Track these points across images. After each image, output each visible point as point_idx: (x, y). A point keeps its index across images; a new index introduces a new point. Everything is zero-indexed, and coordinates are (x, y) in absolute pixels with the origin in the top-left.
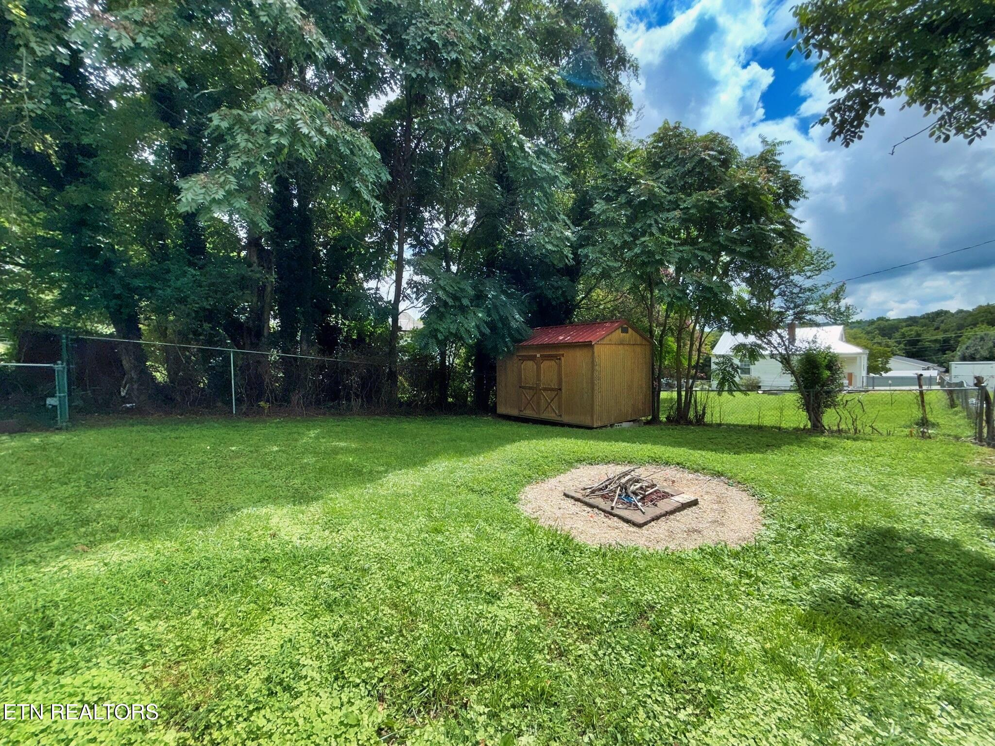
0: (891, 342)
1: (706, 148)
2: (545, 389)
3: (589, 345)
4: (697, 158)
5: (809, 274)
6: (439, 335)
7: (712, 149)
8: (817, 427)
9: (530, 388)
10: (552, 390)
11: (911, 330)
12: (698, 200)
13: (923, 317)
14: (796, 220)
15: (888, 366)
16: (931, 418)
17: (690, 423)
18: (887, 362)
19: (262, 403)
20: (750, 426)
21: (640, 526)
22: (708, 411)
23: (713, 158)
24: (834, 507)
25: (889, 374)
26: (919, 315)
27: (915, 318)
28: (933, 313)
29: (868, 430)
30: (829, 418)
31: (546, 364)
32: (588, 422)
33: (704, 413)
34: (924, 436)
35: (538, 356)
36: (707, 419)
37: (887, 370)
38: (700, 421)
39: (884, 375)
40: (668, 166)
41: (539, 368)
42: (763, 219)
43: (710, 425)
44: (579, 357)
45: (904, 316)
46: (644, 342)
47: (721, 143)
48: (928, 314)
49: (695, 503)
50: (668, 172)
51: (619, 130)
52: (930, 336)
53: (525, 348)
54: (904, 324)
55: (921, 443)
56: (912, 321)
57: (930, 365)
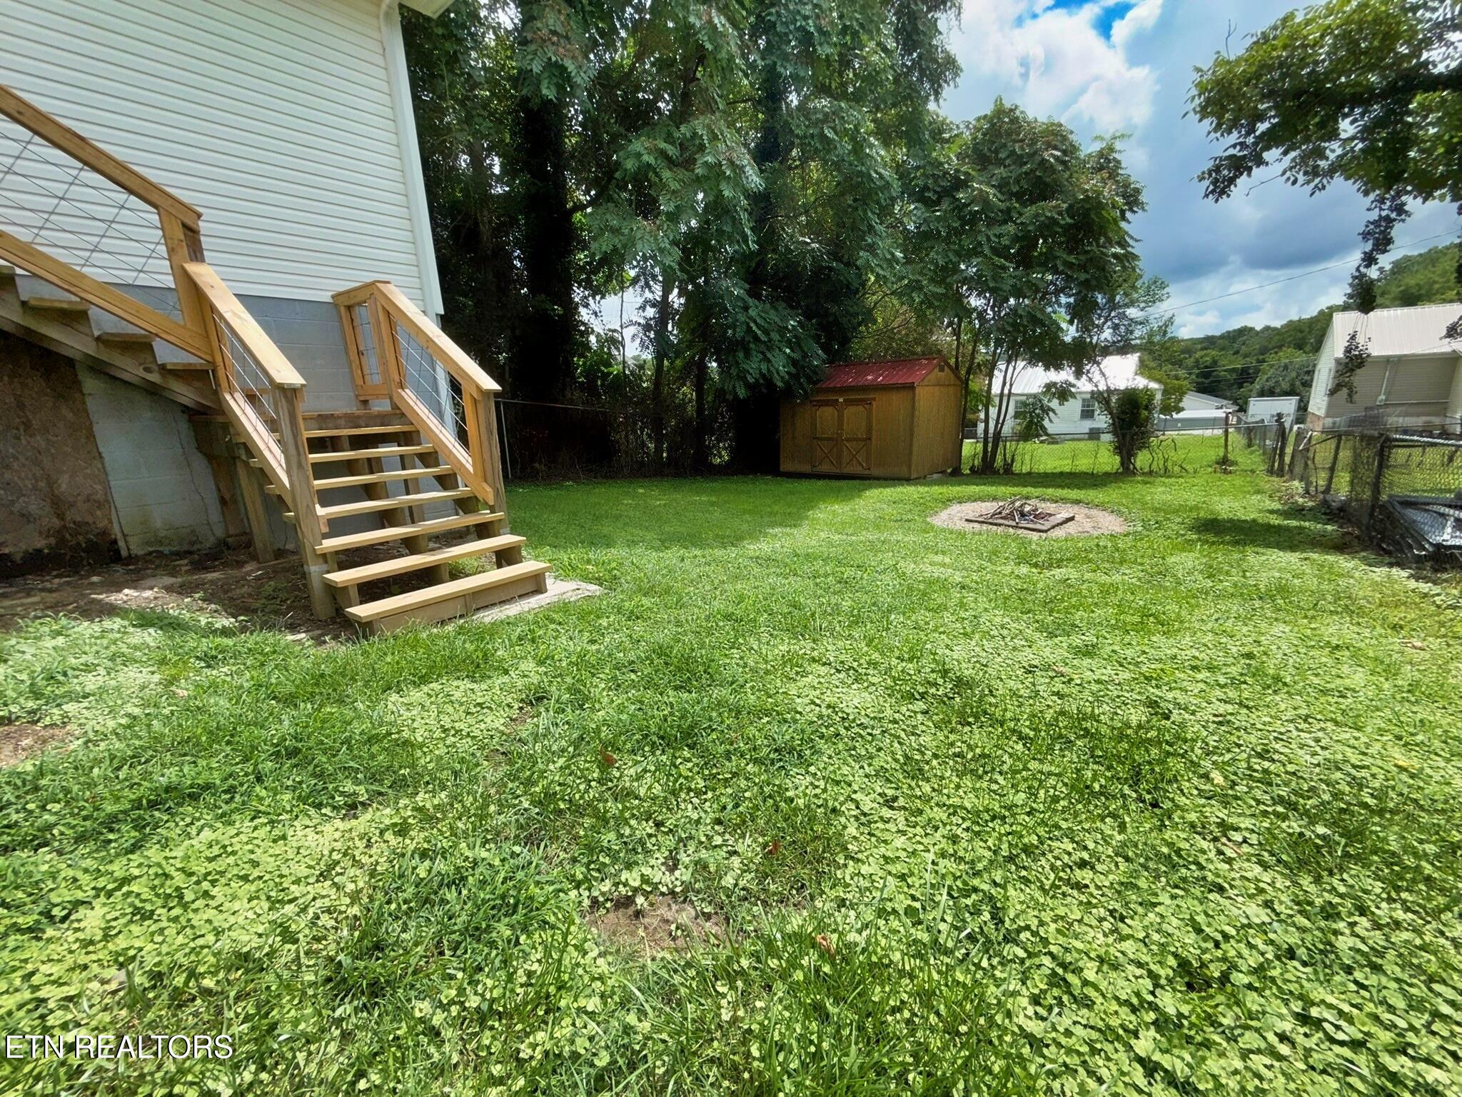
0: (1182, 373)
1: (1050, 146)
2: (848, 440)
3: (911, 387)
4: (1038, 159)
5: (1142, 305)
6: (749, 377)
7: (1055, 148)
8: (1127, 470)
9: (829, 439)
10: (860, 440)
11: (1206, 355)
12: (1037, 215)
13: (1222, 337)
14: (1132, 237)
15: (1181, 405)
16: (1230, 457)
17: (996, 472)
18: (1181, 400)
19: (537, 465)
20: (1061, 473)
21: (1046, 531)
22: (1018, 458)
23: (1057, 158)
24: (1176, 511)
25: (1182, 415)
26: (1218, 334)
27: (1213, 337)
28: (1235, 331)
29: (1177, 469)
30: (1142, 459)
31: (850, 412)
32: (904, 473)
33: (1013, 461)
34: (1225, 472)
35: (841, 400)
36: (1016, 468)
37: (1180, 410)
38: (1008, 469)
39: (1175, 416)
40: (1000, 163)
41: (841, 417)
42: (1102, 240)
43: (1020, 475)
44: (897, 401)
45: (1201, 335)
46: (958, 382)
47: (1064, 138)
48: (1228, 332)
49: (1072, 519)
50: (1000, 172)
51: (932, 98)
52: (1229, 364)
53: (820, 391)
54: (1199, 346)
55: (1223, 477)
56: (1209, 342)
57: (1225, 402)
